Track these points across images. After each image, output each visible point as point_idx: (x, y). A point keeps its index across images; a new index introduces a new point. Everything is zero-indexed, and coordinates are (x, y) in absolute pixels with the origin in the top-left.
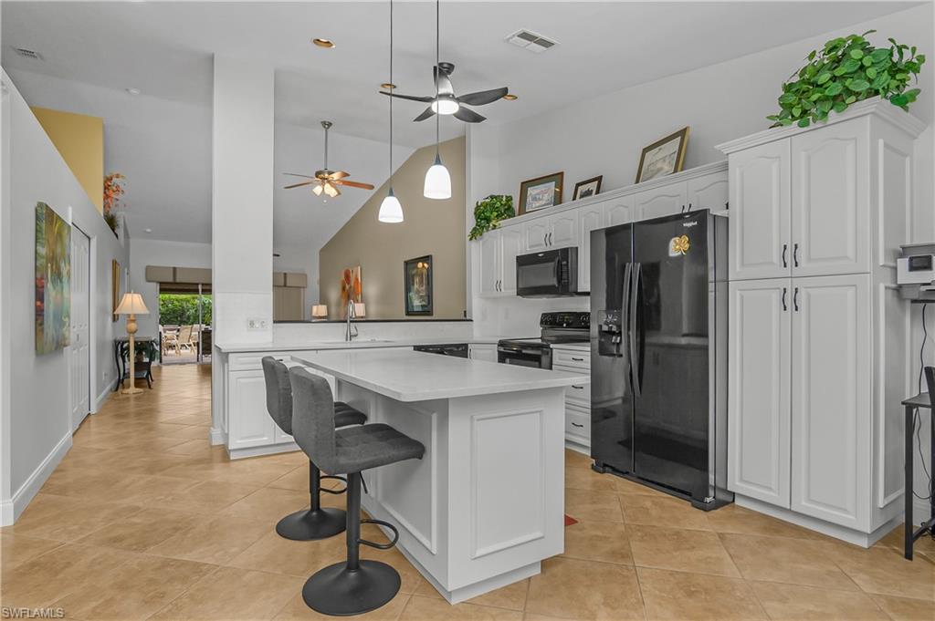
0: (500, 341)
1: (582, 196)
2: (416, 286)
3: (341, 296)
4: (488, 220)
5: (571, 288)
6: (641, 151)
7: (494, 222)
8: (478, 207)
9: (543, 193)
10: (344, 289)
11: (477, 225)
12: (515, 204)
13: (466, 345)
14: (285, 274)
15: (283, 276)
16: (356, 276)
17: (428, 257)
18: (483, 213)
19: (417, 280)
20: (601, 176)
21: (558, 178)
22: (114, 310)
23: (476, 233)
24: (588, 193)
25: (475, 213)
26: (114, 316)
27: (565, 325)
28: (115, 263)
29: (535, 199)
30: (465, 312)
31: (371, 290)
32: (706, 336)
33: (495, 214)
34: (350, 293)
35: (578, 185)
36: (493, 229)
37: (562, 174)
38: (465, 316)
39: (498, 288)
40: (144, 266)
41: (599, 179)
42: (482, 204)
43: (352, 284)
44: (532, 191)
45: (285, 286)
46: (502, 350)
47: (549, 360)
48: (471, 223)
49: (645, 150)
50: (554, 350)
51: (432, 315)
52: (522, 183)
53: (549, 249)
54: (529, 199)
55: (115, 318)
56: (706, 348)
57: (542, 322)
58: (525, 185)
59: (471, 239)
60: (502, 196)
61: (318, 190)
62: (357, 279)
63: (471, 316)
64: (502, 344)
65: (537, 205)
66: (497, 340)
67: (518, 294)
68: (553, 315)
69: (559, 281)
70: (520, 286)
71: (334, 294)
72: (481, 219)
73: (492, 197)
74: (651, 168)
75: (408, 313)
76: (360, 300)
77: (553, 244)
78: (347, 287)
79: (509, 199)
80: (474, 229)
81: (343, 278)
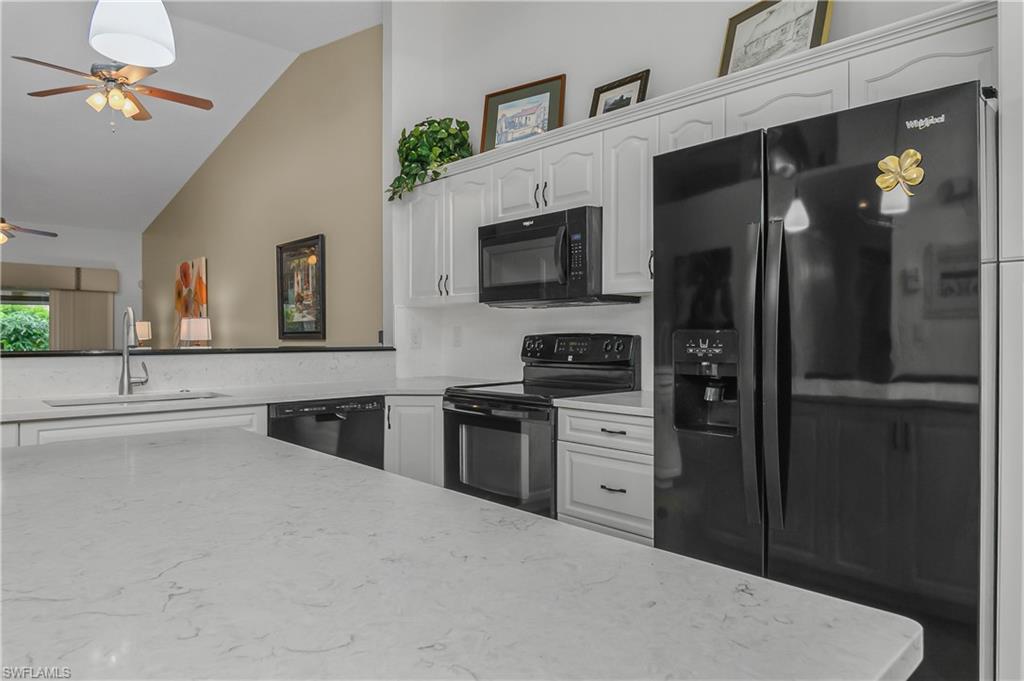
0: (448, 390)
1: (606, 111)
2: (297, 289)
3: (176, 308)
4: (423, 162)
5: (591, 286)
6: (727, 22)
7: (434, 166)
8: (404, 140)
9: (526, 113)
10: (179, 294)
11: (402, 172)
12: (475, 135)
13: (380, 399)
14: (78, 270)
15: (73, 273)
16: (199, 273)
17: (317, 237)
18: (415, 149)
19: (298, 278)
20: (648, 71)
21: (555, 86)
23: (401, 187)
24: (623, 103)
25: (399, 151)
27: (570, 358)
29: (511, 125)
30: (381, 333)
31: (223, 295)
32: (974, 380)
33: (437, 151)
34: (188, 303)
35: (599, 92)
36: (433, 180)
37: (562, 78)
38: (381, 341)
39: (444, 290)
41: (643, 77)
42: (411, 135)
43: (193, 286)
44: (505, 111)
45: (78, 289)
46: (451, 407)
47: (550, 429)
48: (391, 167)
49: (735, 21)
50: (560, 410)
51: (324, 338)
52: (488, 97)
53: (542, 211)
54: (501, 125)
56: (973, 410)
57: (524, 353)
58: (493, 101)
59: (391, 199)
60: (451, 120)
61: (97, 101)
62: (200, 278)
63: (392, 339)
64: (451, 395)
65: (516, 135)
66: (441, 388)
67: (480, 301)
68: (548, 340)
69: (566, 272)
70: (487, 284)
71: (165, 304)
72: (412, 162)
73: (431, 123)
74: (754, 49)
75: (283, 335)
76: (204, 314)
77: (550, 204)
78: (185, 291)
79: (464, 126)
80: (398, 179)
81: (178, 276)
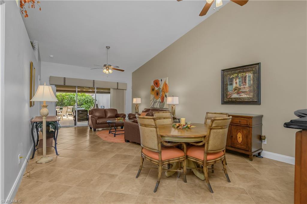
2: (235, 85)
3: (151, 94)
10: (153, 90)
15: (116, 84)
17: (255, 64)
19: (236, 81)
22: (31, 98)
26: (31, 102)
28: (31, 65)
34: (158, 92)
40: (49, 76)
43: (161, 87)
45: (117, 88)
51: (260, 104)
55: (31, 104)
62: (166, 84)
75: (224, 103)
76: (168, 95)
78: (156, 89)
81: (153, 84)
